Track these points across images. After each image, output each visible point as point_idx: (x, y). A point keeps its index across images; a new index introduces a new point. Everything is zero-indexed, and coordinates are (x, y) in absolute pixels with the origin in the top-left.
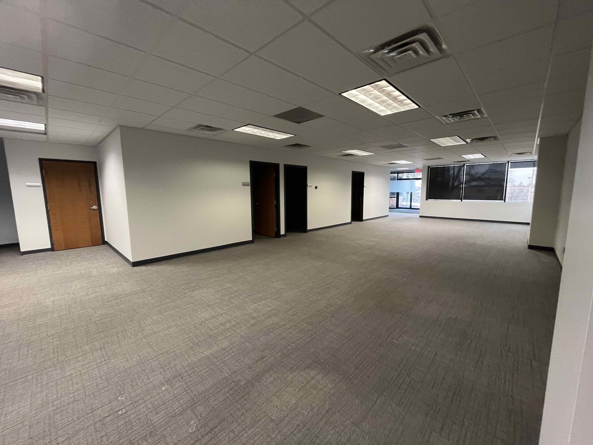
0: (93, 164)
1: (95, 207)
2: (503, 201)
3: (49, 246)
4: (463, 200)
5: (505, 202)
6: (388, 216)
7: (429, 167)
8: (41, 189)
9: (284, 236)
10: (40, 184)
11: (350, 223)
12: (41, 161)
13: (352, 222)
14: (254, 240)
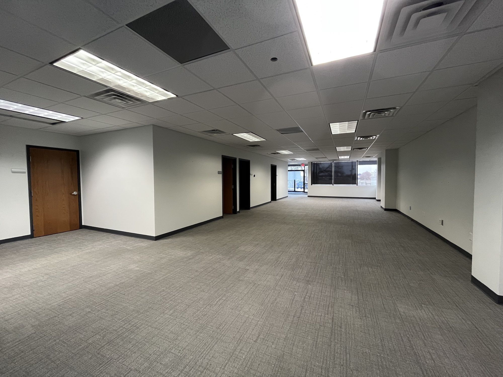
0: (76, 152)
1: (75, 193)
2: (356, 185)
3: (29, 233)
4: (334, 185)
5: (357, 185)
6: (287, 197)
7: (312, 163)
8: (26, 176)
9: (239, 212)
10: (26, 170)
11: (270, 202)
12: (28, 147)
13: (272, 201)
14: (224, 216)
